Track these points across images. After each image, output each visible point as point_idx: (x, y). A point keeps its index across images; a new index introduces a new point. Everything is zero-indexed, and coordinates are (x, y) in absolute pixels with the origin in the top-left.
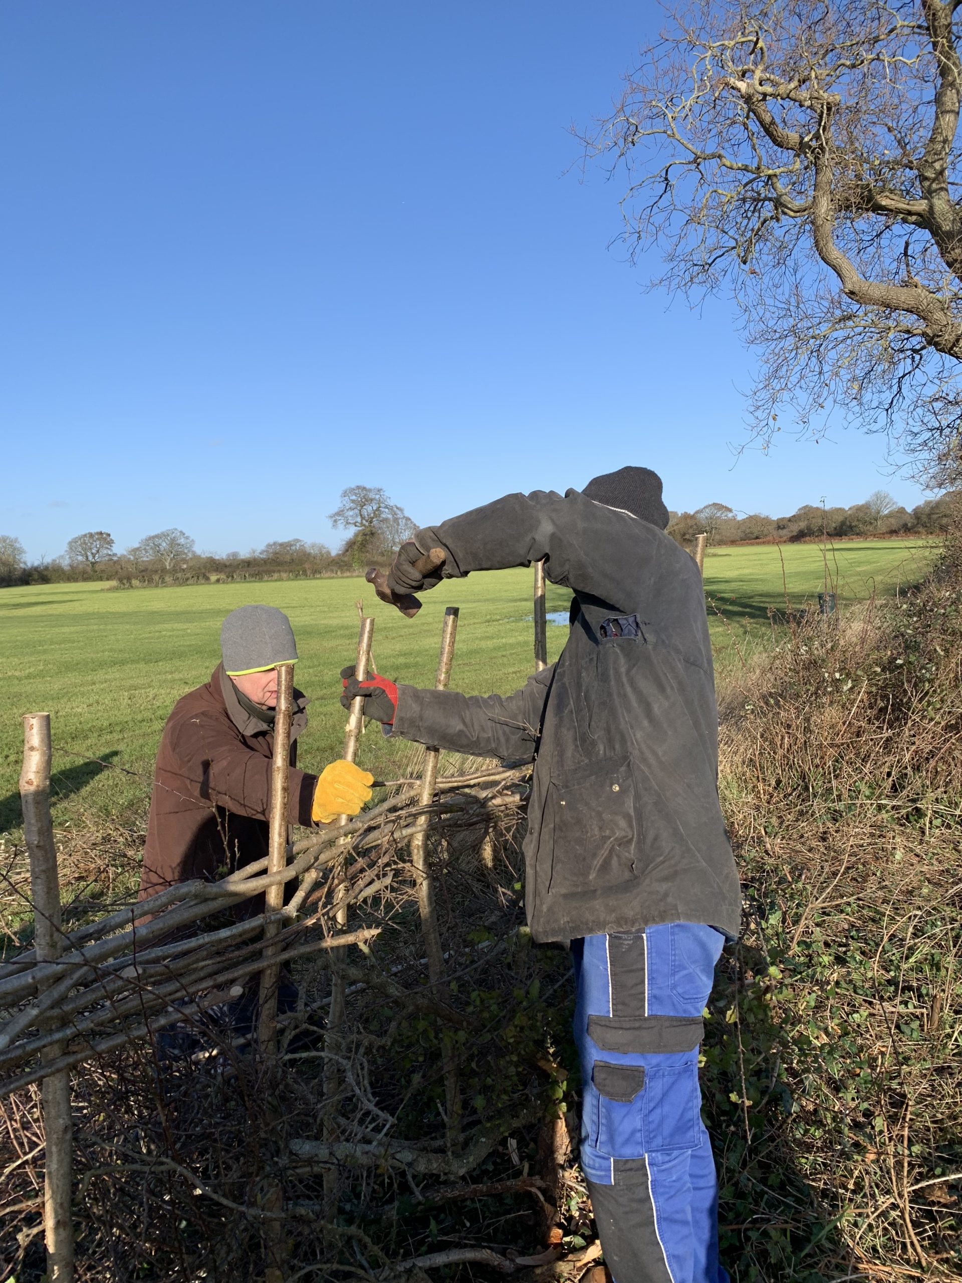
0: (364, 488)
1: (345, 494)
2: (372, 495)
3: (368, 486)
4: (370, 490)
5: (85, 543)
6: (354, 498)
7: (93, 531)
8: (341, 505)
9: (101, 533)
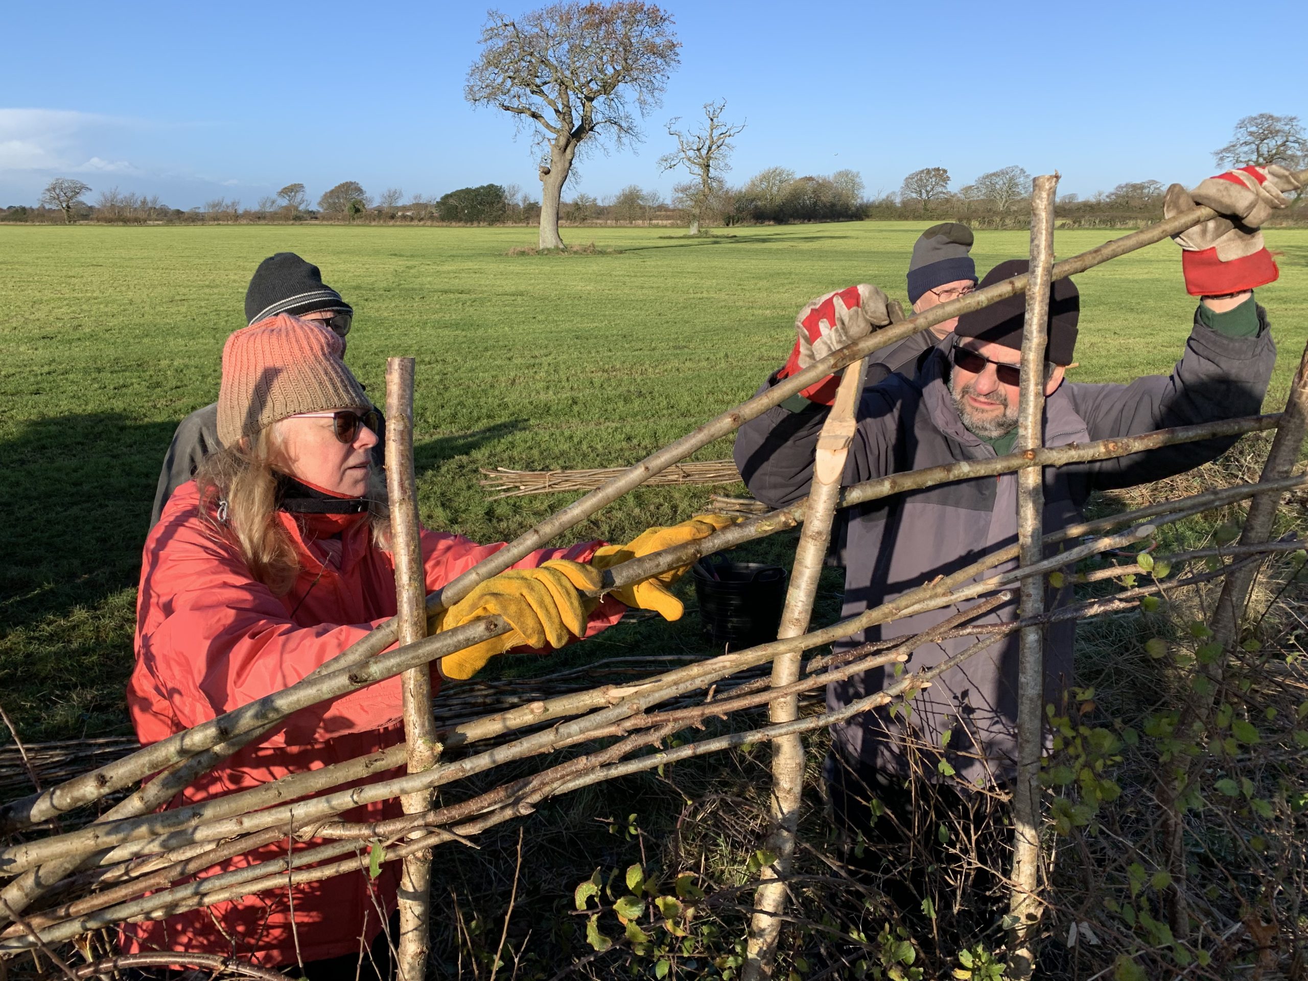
0: (1271, 117)
1: (1241, 125)
2: (1279, 126)
3: (1276, 115)
4: (1278, 120)
5: (921, 180)
6: (1254, 129)
7: (931, 167)
8: (1234, 139)
9: (938, 169)
